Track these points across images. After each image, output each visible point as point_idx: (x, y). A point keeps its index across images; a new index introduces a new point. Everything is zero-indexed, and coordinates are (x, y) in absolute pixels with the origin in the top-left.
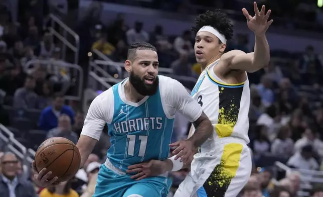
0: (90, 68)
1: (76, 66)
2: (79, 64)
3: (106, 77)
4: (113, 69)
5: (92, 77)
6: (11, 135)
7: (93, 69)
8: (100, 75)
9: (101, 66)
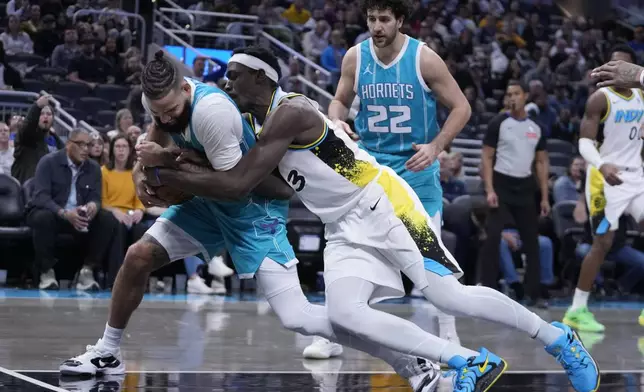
0: (154, 18)
1: (136, 15)
2: (139, 13)
3: (176, 28)
4: (182, 18)
5: (156, 27)
6: (58, 104)
7: (158, 19)
8: (168, 26)
9: (168, 14)
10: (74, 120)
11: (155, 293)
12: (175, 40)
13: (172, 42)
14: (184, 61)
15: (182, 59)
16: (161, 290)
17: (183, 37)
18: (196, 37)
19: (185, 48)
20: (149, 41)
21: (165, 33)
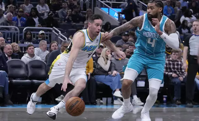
10: (66, 38)
11: (100, 105)
12: (105, 5)
13: (104, 6)
14: (109, 14)
15: (108, 13)
16: (101, 104)
17: (108, 4)
18: (113, 4)
19: (109, 8)
20: (95, 6)
21: (101, 3)
